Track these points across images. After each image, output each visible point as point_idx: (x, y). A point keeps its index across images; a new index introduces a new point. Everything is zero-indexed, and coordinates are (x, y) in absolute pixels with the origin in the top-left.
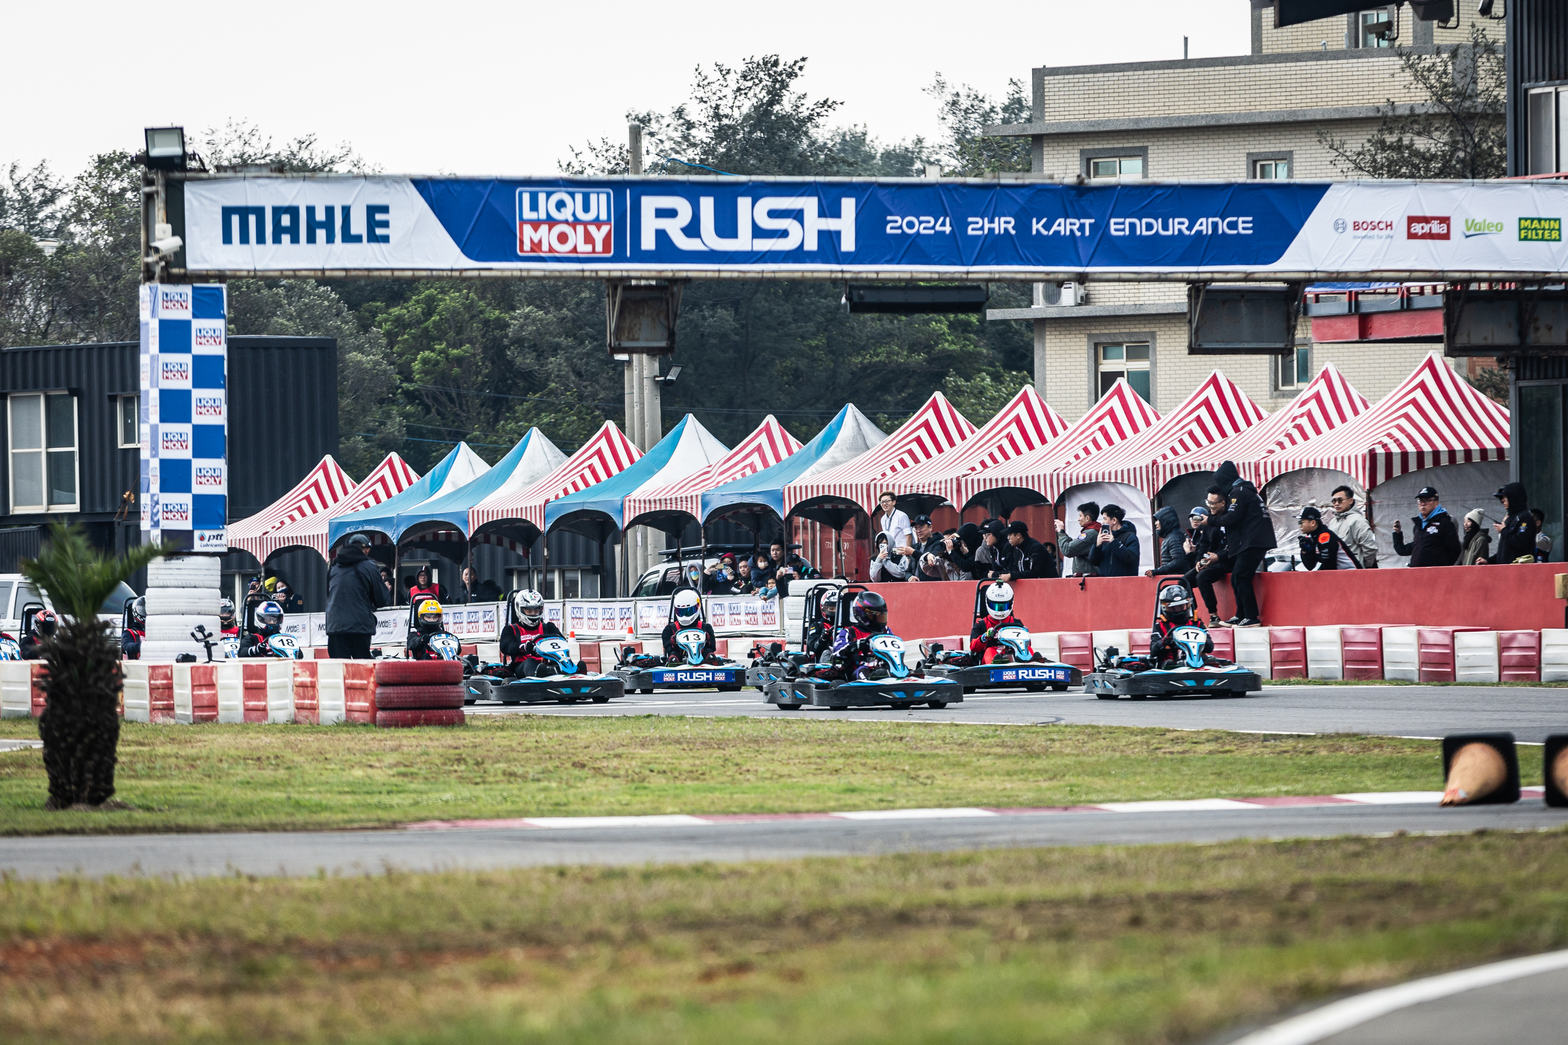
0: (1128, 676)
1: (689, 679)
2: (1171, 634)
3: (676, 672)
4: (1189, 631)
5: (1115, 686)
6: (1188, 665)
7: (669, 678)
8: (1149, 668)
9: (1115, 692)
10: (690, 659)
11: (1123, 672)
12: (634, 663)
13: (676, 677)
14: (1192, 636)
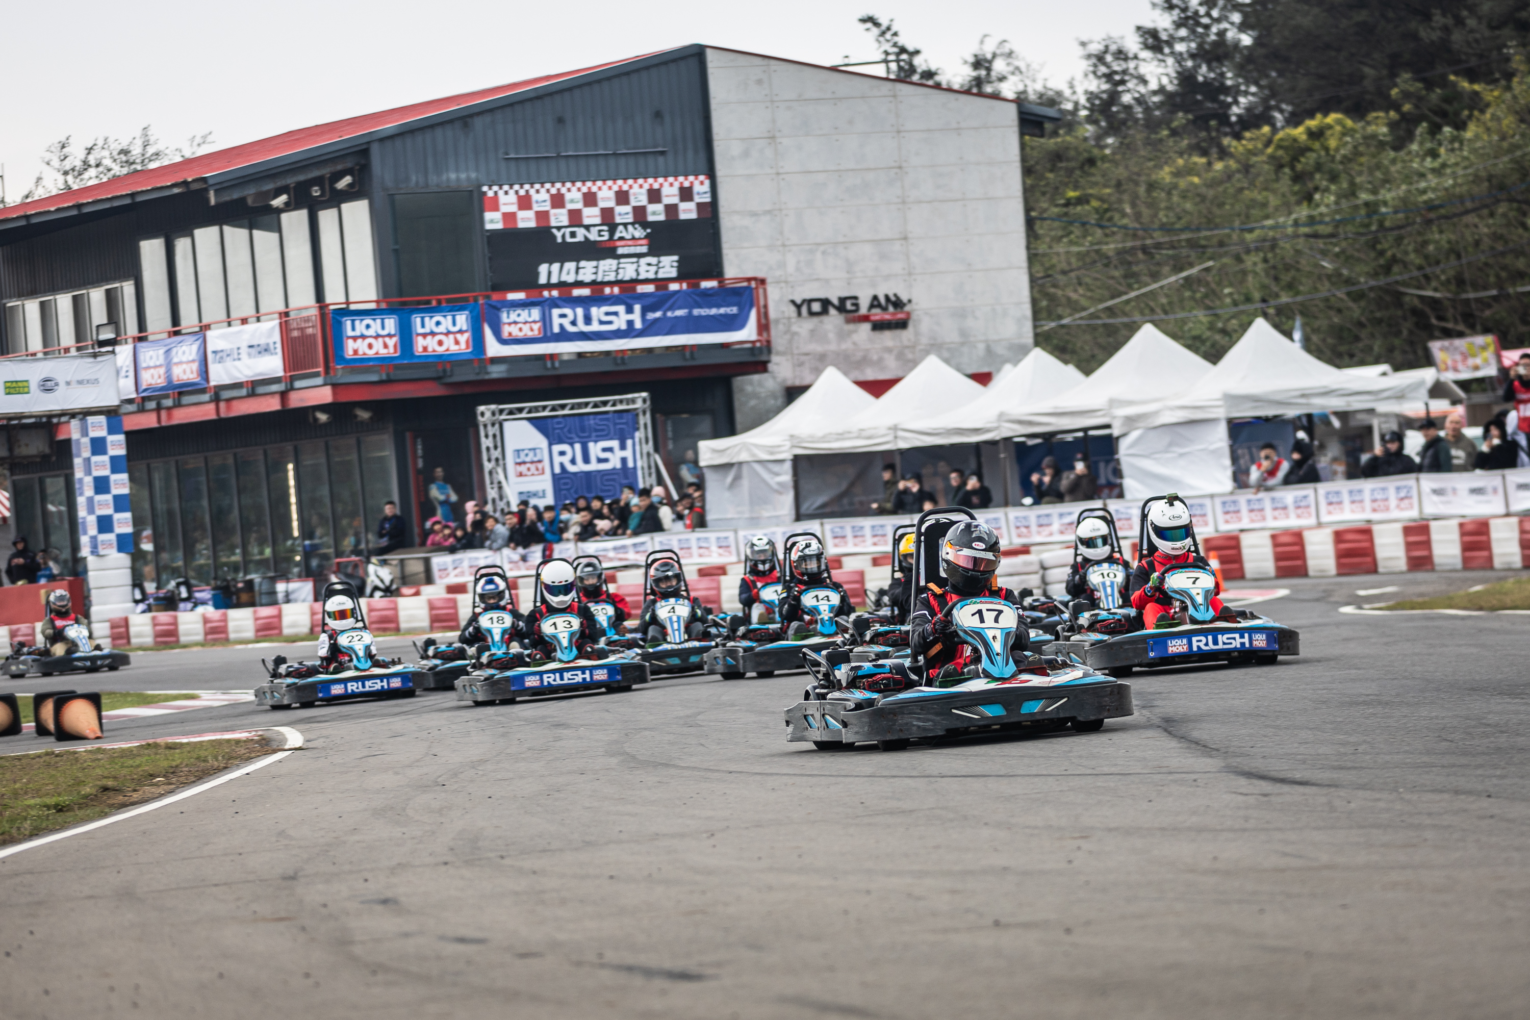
0: (870, 703)
1: (559, 682)
2: (949, 613)
3: (541, 674)
4: (984, 607)
5: (845, 725)
6: (987, 675)
7: (532, 682)
8: (910, 685)
9: (847, 736)
10: (559, 654)
11: (859, 695)
12: (489, 665)
13: (542, 680)
14: (989, 617)
